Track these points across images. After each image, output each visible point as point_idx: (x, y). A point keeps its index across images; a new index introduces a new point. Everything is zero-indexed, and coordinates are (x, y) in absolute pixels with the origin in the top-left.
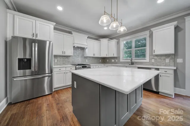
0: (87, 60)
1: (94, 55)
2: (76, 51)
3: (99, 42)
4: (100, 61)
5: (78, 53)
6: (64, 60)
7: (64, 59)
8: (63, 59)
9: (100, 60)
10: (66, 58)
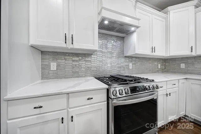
0: (131, 64)
1: (153, 49)
2: (105, 41)
3: (163, 18)
4: (159, 67)
5: (110, 45)
6: (76, 65)
7: (77, 61)
8: (73, 61)
9: (159, 65)
10: (80, 60)
